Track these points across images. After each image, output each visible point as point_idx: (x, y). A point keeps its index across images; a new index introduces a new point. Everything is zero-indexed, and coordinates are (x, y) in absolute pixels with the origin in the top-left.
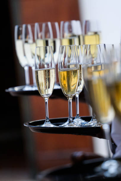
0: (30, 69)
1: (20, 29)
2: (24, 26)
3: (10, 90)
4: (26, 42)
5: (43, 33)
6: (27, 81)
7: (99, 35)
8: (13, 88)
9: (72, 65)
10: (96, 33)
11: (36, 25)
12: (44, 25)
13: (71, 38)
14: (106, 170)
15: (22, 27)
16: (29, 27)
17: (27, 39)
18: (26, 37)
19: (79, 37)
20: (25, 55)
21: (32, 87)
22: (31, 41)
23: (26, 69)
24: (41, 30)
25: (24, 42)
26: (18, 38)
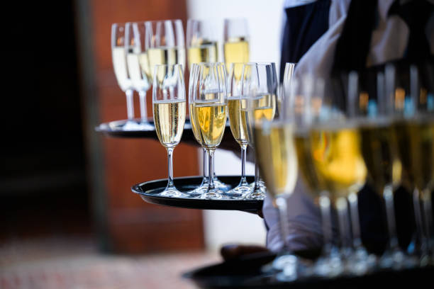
0: (136, 94)
1: (121, 29)
2: (127, 25)
3: (103, 127)
4: (131, 51)
5: (157, 37)
6: (131, 113)
7: (247, 43)
8: (108, 125)
9: (209, 93)
10: (242, 39)
11: (148, 25)
12: (159, 24)
13: (203, 47)
14: (280, 271)
15: (124, 27)
16: (135, 27)
17: (132, 47)
18: (130, 43)
19: (216, 45)
20: (129, 77)
21: (139, 123)
22: (137, 49)
23: (129, 94)
24: (154, 33)
25: (127, 51)
26: (117, 45)
